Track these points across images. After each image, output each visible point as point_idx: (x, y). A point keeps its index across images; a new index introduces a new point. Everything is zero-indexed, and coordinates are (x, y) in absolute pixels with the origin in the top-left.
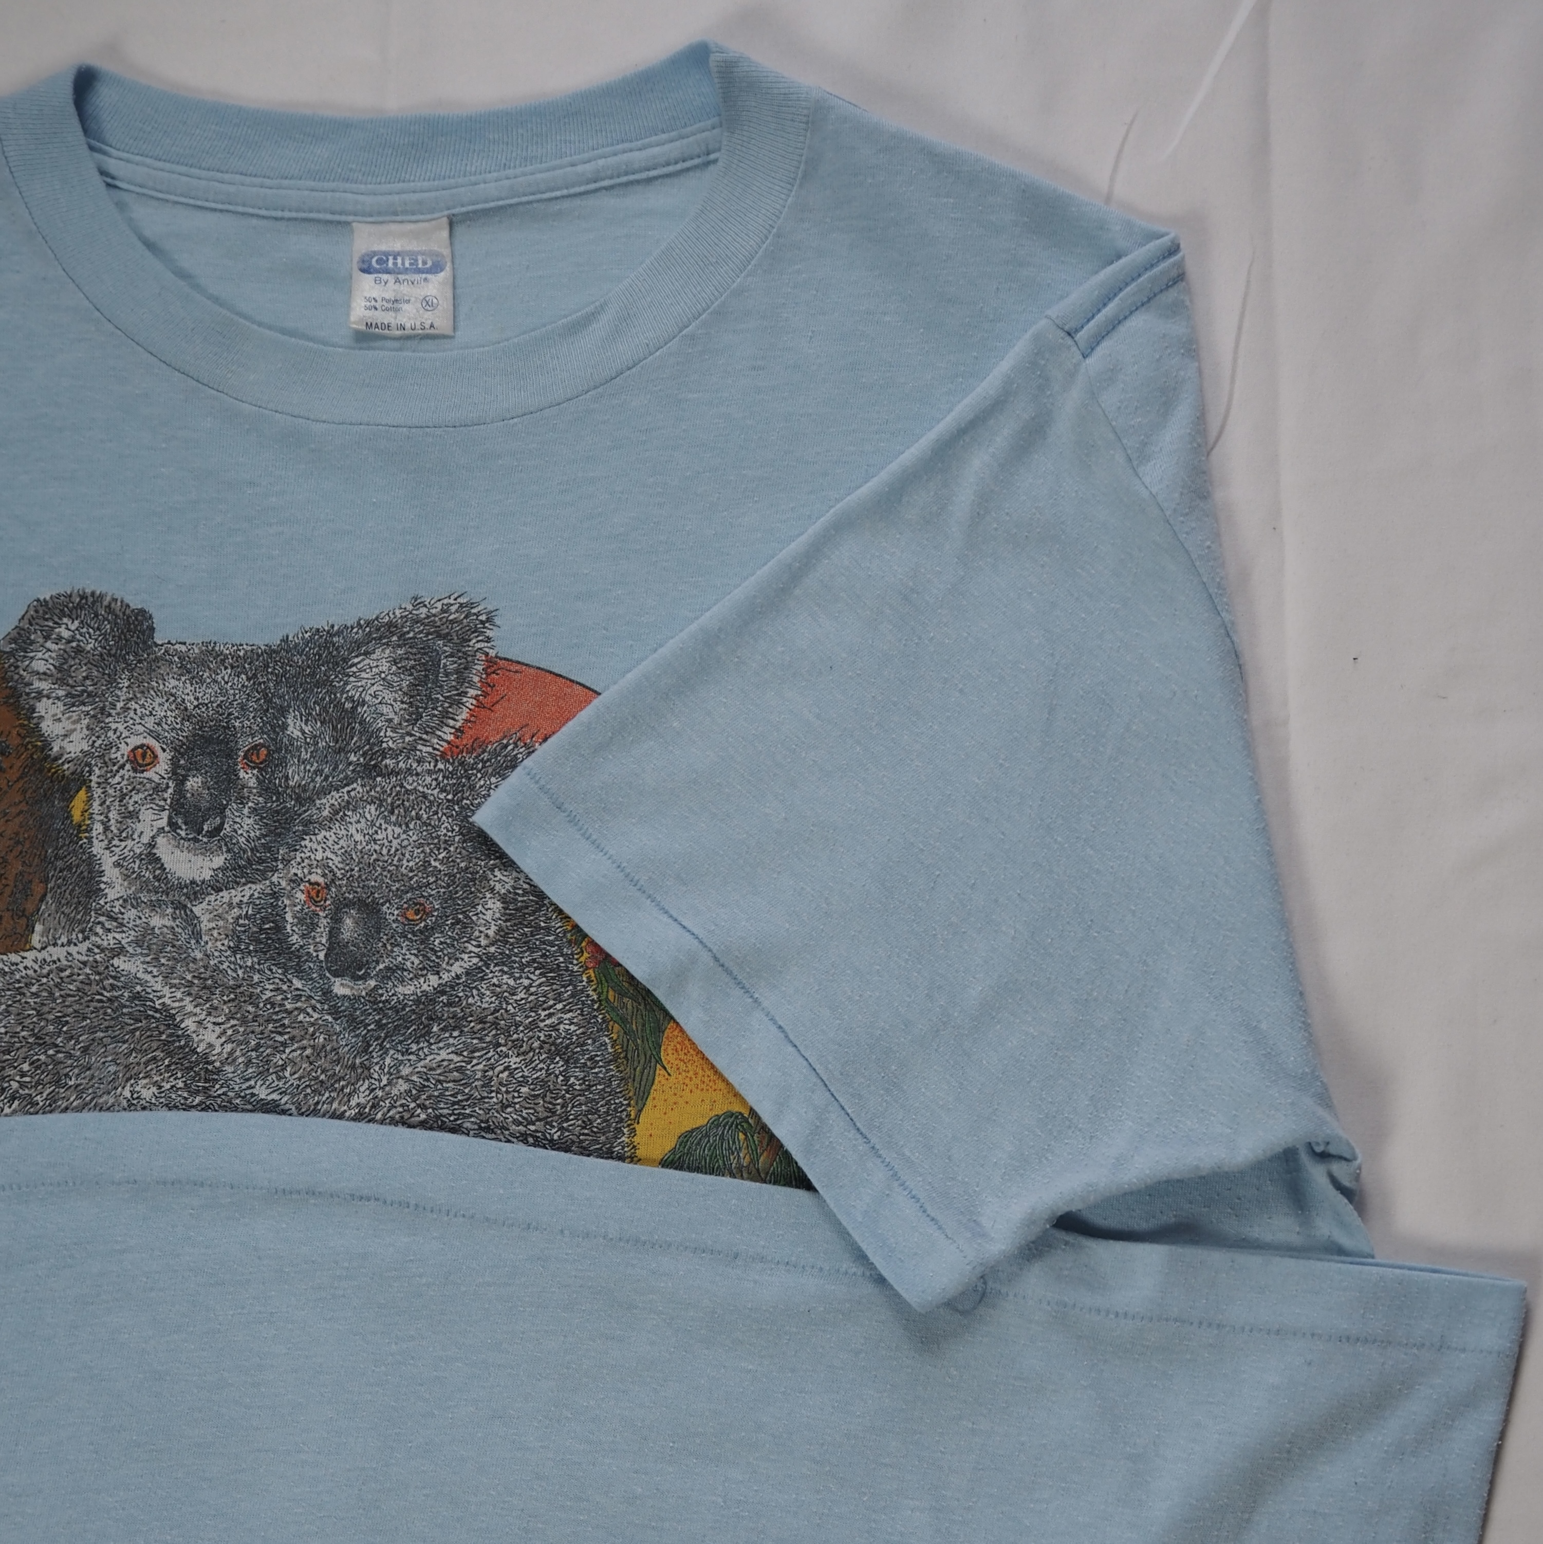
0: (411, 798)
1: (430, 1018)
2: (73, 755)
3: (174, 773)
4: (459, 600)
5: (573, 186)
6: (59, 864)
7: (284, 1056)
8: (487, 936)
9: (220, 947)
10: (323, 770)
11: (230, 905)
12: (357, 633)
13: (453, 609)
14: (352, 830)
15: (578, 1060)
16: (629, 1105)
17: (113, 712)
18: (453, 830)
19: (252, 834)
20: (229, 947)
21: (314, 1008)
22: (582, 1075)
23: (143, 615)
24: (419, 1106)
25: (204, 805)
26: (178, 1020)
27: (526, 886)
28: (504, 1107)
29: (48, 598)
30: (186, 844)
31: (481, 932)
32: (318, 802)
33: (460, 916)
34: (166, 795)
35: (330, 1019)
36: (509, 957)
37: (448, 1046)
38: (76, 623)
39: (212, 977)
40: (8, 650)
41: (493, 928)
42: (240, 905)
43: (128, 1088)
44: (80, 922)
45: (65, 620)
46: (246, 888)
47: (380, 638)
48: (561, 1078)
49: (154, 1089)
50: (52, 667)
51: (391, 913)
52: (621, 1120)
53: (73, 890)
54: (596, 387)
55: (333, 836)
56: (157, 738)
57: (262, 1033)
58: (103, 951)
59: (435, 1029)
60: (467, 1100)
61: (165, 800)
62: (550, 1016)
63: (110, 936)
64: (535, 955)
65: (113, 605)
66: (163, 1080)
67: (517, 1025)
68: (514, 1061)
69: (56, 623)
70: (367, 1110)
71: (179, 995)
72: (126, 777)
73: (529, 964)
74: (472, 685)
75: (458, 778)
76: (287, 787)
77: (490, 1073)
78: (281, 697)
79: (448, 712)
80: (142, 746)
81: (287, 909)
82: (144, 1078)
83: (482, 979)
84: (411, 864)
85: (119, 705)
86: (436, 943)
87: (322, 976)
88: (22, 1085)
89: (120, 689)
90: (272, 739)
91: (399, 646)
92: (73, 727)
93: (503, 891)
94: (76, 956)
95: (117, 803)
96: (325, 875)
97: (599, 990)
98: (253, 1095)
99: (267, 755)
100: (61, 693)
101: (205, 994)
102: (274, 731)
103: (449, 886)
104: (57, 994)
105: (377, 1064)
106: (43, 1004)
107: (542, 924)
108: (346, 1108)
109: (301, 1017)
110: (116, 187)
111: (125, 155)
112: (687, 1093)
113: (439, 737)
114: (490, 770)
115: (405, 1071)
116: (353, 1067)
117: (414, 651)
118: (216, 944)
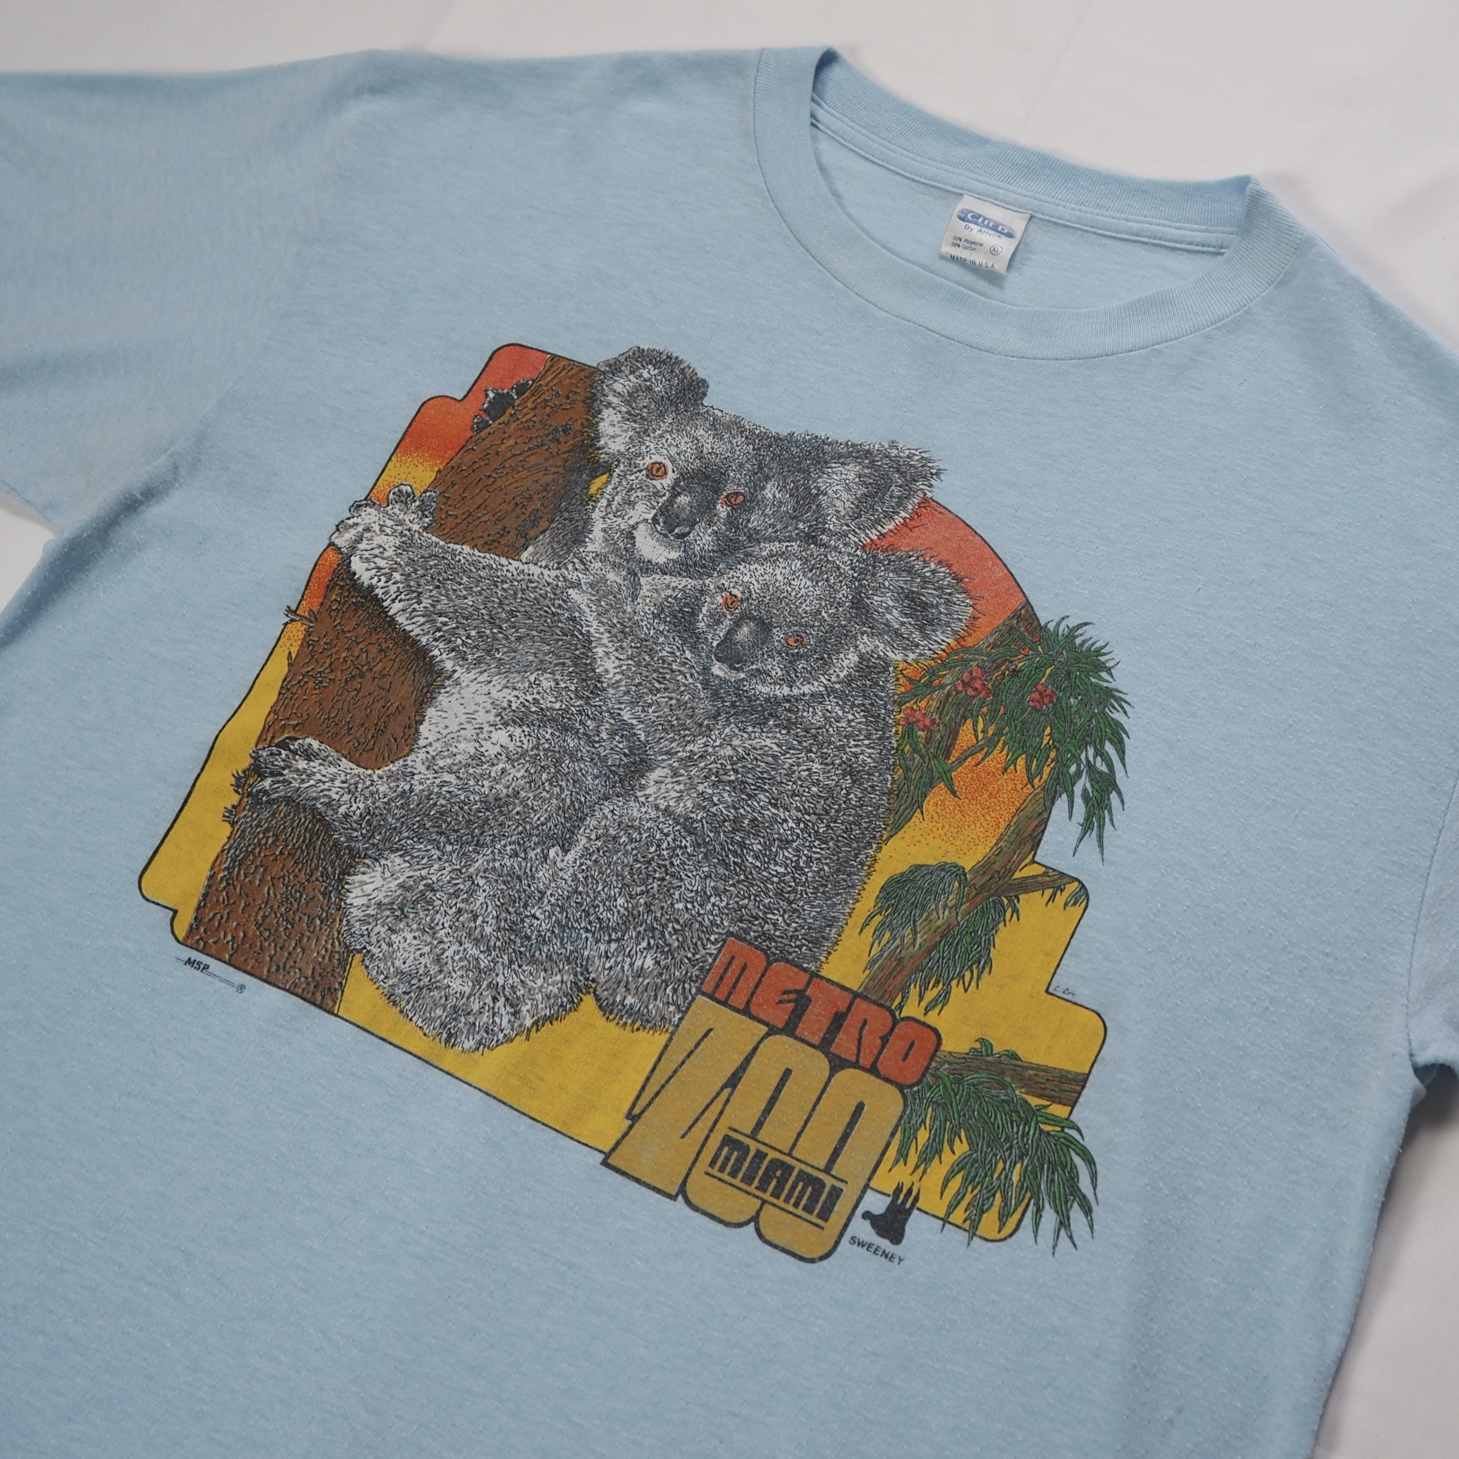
0: (829, 566)
1: (771, 715)
2: (611, 451)
3: (673, 488)
4: (922, 454)
6: (566, 515)
7: (654, 698)
8: (838, 676)
9: (647, 610)
10: (776, 526)
11: (668, 586)
12: (842, 449)
13: (916, 458)
14: (778, 571)
15: (861, 784)
16: (885, 829)
17: (652, 435)
18: (847, 597)
19: (706, 547)
20: (653, 613)
21: (692, 675)
22: (861, 795)
23: (703, 383)
24: (733, 769)
25: (683, 516)
26: (593, 645)
27: (882, 654)
28: (794, 795)
29: (646, 349)
30: (658, 536)
31: (835, 671)
32: (762, 544)
33: (825, 656)
34: (660, 500)
35: (700, 687)
36: (847, 695)
37: (774, 738)
38: (656, 371)
39: (631, 627)
40: (603, 369)
41: (845, 672)
42: (674, 589)
43: (535, 675)
44: (560, 556)
45: (650, 367)
46: (685, 580)
47: (857, 458)
48: (844, 791)
49: (553, 684)
50: (626, 391)
51: (778, 635)
52: (875, 837)
53: (566, 535)
54: (1079, 359)
55: (762, 570)
56: (673, 461)
57: (647, 677)
58: (565, 581)
59: (771, 723)
60: (769, 779)
61: (658, 503)
62: (856, 746)
63: (576, 573)
64: (867, 702)
65: (686, 370)
66: (562, 680)
67: (830, 743)
68: (816, 767)
69: (643, 366)
70: (696, 757)
71: (602, 630)
72: (639, 478)
73: (858, 706)
74: (905, 509)
75: (867, 565)
76: (746, 527)
77: (795, 768)
78: (771, 469)
79: (880, 521)
80: (660, 463)
81: (706, 604)
82: (550, 673)
83: (821, 703)
84: (808, 608)
85: (658, 432)
86: (800, 666)
87: (708, 657)
88: (464, 644)
89: (664, 422)
90: (751, 493)
91: (868, 468)
92: (621, 433)
93: (864, 651)
94: (546, 577)
95: (624, 492)
96: (743, 593)
97: (900, 742)
98: (619, 714)
99: (744, 501)
100: (624, 409)
101: (620, 636)
102: (755, 489)
103: (827, 632)
104: (519, 596)
105: (719, 729)
106: (506, 598)
107: (881, 683)
108: (681, 749)
109: (679, 678)
110: (817, 127)
111: (832, 111)
112: (930, 838)
113: (867, 535)
114: (892, 568)
115: (736, 742)
116: (701, 725)
117: (876, 474)
118: (644, 607)
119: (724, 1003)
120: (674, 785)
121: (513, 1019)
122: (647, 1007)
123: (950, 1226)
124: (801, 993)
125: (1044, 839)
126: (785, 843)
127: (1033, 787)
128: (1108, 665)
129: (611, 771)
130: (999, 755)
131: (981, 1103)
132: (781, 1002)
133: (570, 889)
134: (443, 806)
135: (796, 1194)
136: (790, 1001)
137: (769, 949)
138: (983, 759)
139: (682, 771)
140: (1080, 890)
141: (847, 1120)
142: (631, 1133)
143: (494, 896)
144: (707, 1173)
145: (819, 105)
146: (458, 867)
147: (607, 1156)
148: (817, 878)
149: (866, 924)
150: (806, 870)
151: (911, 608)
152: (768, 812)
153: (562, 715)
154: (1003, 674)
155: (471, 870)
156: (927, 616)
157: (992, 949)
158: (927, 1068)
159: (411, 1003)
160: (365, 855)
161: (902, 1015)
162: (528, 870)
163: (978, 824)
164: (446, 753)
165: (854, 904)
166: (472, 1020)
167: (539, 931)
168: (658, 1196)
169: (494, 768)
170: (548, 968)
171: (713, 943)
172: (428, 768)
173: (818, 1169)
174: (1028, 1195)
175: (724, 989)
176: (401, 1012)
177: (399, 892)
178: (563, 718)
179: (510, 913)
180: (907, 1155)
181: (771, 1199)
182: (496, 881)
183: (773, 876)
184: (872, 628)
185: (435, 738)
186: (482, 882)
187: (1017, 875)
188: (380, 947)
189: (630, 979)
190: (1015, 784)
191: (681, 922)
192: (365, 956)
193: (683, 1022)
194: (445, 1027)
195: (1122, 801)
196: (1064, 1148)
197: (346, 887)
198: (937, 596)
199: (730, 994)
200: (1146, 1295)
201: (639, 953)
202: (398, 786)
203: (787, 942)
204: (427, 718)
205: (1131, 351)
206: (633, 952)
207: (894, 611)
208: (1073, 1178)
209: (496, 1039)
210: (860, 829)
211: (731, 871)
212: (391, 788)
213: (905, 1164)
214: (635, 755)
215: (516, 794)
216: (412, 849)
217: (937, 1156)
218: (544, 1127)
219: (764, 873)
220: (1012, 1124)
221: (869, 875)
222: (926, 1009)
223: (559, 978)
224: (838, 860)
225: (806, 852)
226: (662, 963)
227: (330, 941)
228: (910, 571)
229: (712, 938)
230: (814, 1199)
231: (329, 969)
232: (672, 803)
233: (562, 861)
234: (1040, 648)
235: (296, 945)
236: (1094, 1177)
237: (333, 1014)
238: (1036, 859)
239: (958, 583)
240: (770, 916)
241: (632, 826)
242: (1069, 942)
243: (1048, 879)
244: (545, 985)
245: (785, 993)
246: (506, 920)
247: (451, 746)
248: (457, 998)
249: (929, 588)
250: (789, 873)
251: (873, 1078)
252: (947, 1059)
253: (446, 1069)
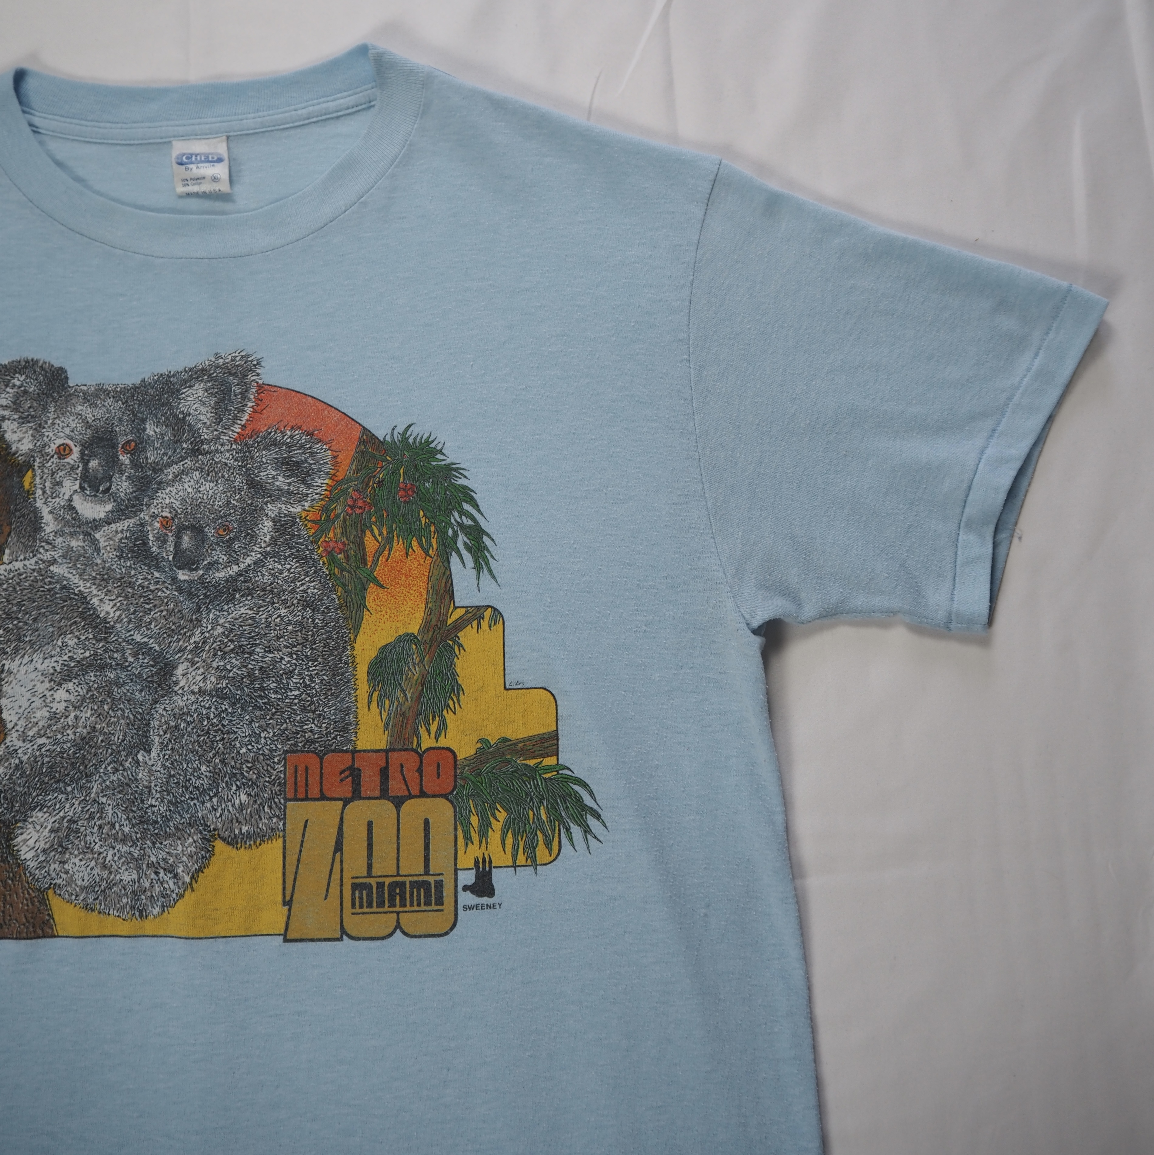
0: (219, 466)
1: (234, 590)
2: (24, 452)
3: (82, 459)
4: (241, 354)
5: (296, 121)
6: (18, 514)
7: (150, 617)
8: (265, 542)
9: (111, 556)
10: (167, 453)
11: (117, 532)
12: (184, 375)
13: (238, 359)
14: (186, 486)
15: (319, 609)
16: (350, 633)
17: (46, 426)
18: (243, 483)
19: (128, 491)
20: (117, 556)
21: (167, 588)
22: (322, 617)
23: (62, 370)
24: (229, 641)
25: (100, 476)
26: (88, 599)
27: (286, 512)
28: (278, 638)
29: (7, 363)
30: (90, 498)
31: (261, 539)
32: (165, 471)
33: (249, 531)
34: (78, 471)
35: (176, 594)
36: (278, 552)
37: (245, 605)
38: (24, 377)
39: (107, 573)
41: (268, 537)
42: (122, 531)
43: (60, 640)
44: (30, 547)
45: (17, 375)
46: (126, 521)
47: (198, 378)
48: (310, 620)
49: (76, 640)
50: (10, 402)
51: (210, 532)
52: (346, 642)
53: (26, 528)
54: (313, 233)
55: (175, 490)
56: (72, 439)
57: (137, 604)
58: (44, 562)
59: (237, 596)
60: (257, 635)
61: (77, 474)
62: (302, 585)
63: (48, 553)
64: (294, 551)
65: (44, 366)
66: (81, 634)
67: (284, 591)
68: (283, 612)
69: (12, 377)
70: (200, 645)
71: (88, 585)
72: (55, 462)
73: (289, 556)
74: (249, 400)
75: (244, 453)
76: (147, 463)
77: (270, 619)
78: (142, 413)
79: (237, 416)
80: (63, 444)
81: (150, 532)
82: (70, 634)
83: (263, 566)
84: (220, 503)
85: (50, 422)
86: (236, 547)
87: (171, 570)
89: (50, 412)
90: (138, 437)
91: (209, 381)
92: (23, 436)
93: (273, 516)
94: (29, 566)
95: (50, 477)
96: (170, 512)
97: (329, 568)
98: (133, 640)
99: (136, 446)
100: (16, 417)
101: (103, 583)
102: (139, 432)
103: (242, 514)
104: (18, 589)
105: (205, 618)
106: (10, 595)
107: (296, 533)
108: (187, 644)
109: (159, 594)
110: (39, 133)
111: (43, 115)
112: (382, 624)
113: (233, 431)
114: (262, 447)
115: (221, 621)
116: (191, 621)
117: (217, 383)
118: (109, 555)
119: (306, 799)
120: (196, 671)
121: (176, 881)
122: (258, 827)
123: (519, 868)
124: (351, 768)
125: (455, 589)
126: (290, 674)
127: (431, 557)
128: (439, 448)
129: (149, 682)
130: (398, 547)
131: (500, 781)
132: (342, 780)
133: (165, 776)
134: (49, 762)
135: (415, 898)
136: (347, 777)
137: (316, 749)
138: (389, 554)
139: (196, 659)
140: (494, 613)
141: (423, 834)
142: (292, 913)
143: (118, 805)
144: (353, 914)
145: (31, 114)
146: (83, 798)
147: (285, 935)
148: (323, 687)
149: (369, 703)
150: (313, 685)
151: (290, 470)
152: (267, 659)
153: (94, 659)
154: (373, 487)
155: (93, 795)
156: (303, 471)
157: (457, 678)
158: (455, 776)
159: (103, 903)
160: (16, 821)
161: (423, 750)
162: (131, 777)
163: (408, 599)
164: (30, 725)
165: (355, 692)
166: (149, 894)
167: (161, 814)
168: (329, 943)
169: (69, 719)
170: (181, 836)
171: (278, 764)
172: (24, 741)
173: (420, 875)
174: (557, 823)
175: (301, 790)
176: (100, 913)
177: (53, 836)
178: (96, 660)
179: (135, 812)
180: (471, 837)
181: (401, 909)
182: (114, 794)
183: (293, 699)
184: (270, 497)
185: (17, 718)
186: (104, 800)
187: (450, 621)
188: (61, 877)
189: (237, 815)
190: (418, 561)
191: (250, 760)
192: (54, 889)
193: (287, 825)
194: (134, 908)
195: (493, 540)
196: (565, 784)
197: (15, 848)
198: (303, 453)
199: (307, 791)
200: (657, 851)
201: (234, 796)
202: (10, 764)
203: (325, 739)
204: (3, 707)
205: (345, 211)
206: (230, 797)
207: (279, 477)
208: (579, 799)
209: (172, 899)
210: (333, 641)
211: (264, 710)
212: (6, 768)
213: (473, 844)
214: (158, 663)
215: (94, 729)
216: (45, 801)
217: (490, 829)
218: (234, 939)
219: (287, 701)
220: (525, 784)
221: (355, 668)
222: (435, 738)
223: (191, 840)
224: (330, 668)
225: (306, 673)
226: (253, 794)
227: (26, 892)
228: (275, 443)
229: (276, 760)
230: (428, 896)
231: (36, 911)
232: (201, 685)
233: (150, 759)
234: (388, 457)
235: (4, 904)
236: (591, 793)
237: (55, 936)
238: (456, 605)
239: (311, 437)
240: (305, 727)
241: (183, 713)
242: (504, 650)
243: (470, 615)
244: (185, 849)
245: (341, 773)
246: (135, 818)
247: (31, 718)
248: (131, 886)
249: (294, 450)
250: (302, 693)
251: (425, 799)
252: (465, 763)
253: (151, 934)
